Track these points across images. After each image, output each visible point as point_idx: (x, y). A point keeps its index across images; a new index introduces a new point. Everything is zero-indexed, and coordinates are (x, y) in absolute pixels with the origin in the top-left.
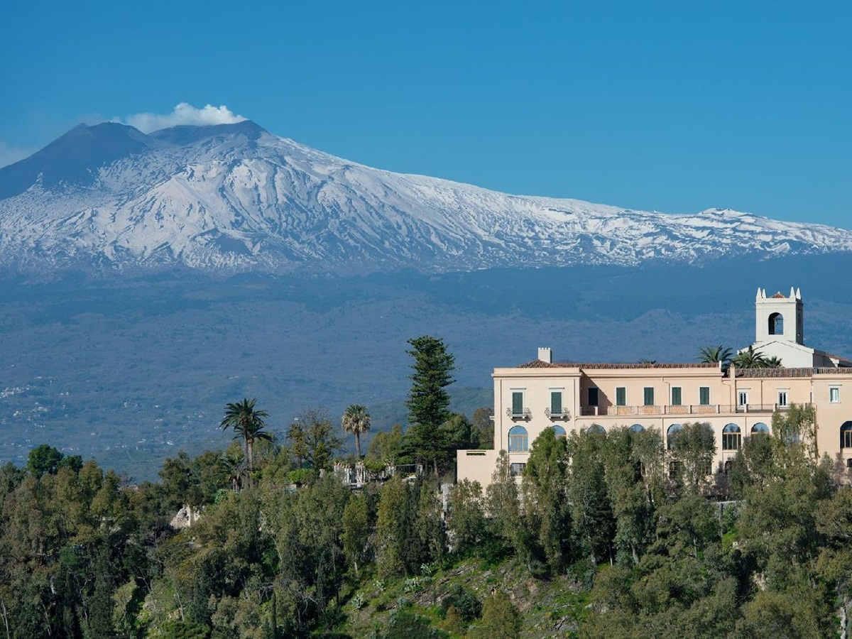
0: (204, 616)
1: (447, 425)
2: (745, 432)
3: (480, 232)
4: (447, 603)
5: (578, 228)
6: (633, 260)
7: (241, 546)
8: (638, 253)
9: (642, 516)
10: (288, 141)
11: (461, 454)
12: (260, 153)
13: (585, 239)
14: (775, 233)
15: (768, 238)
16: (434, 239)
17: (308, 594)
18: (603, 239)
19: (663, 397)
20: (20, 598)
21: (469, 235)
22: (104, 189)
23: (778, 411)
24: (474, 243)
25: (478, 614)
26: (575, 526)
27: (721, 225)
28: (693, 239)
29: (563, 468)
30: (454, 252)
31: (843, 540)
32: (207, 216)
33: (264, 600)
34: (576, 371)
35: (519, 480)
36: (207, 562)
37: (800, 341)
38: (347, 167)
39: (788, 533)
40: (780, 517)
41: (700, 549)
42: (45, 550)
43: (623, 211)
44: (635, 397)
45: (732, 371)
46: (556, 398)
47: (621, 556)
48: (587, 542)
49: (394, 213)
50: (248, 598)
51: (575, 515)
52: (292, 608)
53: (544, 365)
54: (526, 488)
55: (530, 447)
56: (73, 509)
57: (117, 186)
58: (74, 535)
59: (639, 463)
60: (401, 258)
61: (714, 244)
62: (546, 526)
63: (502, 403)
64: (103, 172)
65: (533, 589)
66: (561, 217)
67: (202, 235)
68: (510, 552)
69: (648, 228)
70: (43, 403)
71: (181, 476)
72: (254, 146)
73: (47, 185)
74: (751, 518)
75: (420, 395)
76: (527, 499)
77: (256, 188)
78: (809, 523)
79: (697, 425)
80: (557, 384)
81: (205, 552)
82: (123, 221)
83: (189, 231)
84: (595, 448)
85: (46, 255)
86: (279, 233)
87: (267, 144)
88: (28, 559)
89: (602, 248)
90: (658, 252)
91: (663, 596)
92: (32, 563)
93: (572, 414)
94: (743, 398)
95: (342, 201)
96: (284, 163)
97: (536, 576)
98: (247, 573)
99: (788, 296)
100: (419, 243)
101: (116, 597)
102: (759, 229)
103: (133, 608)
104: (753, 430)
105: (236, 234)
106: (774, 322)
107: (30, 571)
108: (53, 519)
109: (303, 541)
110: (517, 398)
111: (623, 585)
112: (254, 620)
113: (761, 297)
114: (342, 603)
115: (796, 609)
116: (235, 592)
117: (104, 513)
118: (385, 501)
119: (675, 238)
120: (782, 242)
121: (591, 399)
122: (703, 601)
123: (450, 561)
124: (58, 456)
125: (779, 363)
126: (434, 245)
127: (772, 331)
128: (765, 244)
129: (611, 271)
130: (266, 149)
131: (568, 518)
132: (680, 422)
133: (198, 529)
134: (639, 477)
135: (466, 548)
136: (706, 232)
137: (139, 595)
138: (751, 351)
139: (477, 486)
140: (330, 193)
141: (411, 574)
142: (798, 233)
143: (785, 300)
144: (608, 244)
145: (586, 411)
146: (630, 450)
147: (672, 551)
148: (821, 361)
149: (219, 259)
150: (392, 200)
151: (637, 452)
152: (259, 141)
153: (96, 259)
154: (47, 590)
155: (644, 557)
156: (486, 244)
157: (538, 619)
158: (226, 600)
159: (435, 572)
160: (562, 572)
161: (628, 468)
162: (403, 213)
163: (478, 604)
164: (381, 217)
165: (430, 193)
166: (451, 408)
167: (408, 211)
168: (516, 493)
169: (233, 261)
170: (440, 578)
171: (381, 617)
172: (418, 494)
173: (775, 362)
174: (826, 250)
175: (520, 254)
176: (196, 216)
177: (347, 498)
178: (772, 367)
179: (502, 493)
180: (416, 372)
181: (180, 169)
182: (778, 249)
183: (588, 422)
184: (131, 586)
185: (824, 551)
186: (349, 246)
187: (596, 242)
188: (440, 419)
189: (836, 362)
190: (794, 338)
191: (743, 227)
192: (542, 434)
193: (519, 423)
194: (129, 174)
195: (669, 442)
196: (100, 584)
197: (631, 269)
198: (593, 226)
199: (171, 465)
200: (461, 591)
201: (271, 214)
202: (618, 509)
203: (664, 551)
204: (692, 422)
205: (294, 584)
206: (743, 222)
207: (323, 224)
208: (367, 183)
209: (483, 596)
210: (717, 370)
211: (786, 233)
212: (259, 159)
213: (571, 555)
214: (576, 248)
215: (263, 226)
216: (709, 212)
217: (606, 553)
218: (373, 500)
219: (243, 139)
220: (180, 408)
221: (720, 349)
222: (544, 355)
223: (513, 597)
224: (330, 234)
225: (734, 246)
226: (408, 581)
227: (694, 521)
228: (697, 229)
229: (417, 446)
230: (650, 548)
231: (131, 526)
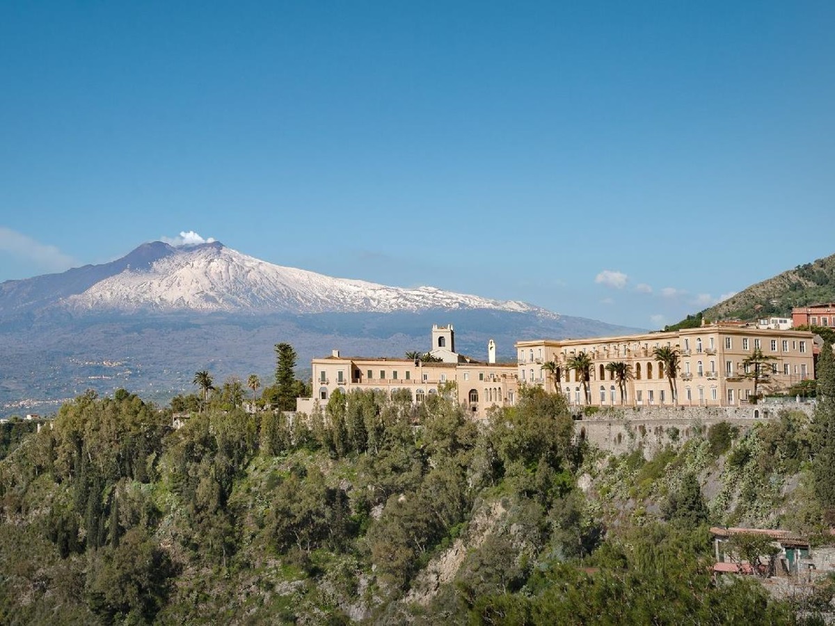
0: (185, 471)
1: (294, 385)
2: (426, 393)
3: (319, 295)
4: (292, 469)
5: (363, 295)
6: (388, 310)
7: (201, 439)
8: (391, 306)
9: (379, 431)
10: (234, 251)
11: (299, 400)
12: (222, 256)
13: (367, 300)
14: (452, 298)
15: (448, 301)
16: (299, 297)
17: (230, 463)
18: (374, 300)
19: (389, 376)
20: (107, 458)
21: (314, 296)
22: (155, 272)
23: (441, 383)
24: (316, 300)
25: (306, 475)
26: (349, 436)
27: (428, 294)
28: (415, 300)
29: (343, 407)
30: (308, 304)
31: (469, 446)
32: (199, 285)
33: (211, 464)
34: (350, 361)
35: (324, 413)
36: (187, 445)
37: (453, 351)
38: (260, 263)
39: (445, 442)
40: (441, 433)
41: (406, 448)
42: (118, 437)
43: (383, 286)
44: (376, 375)
45: (420, 363)
46: (341, 374)
47: (370, 450)
48: (355, 443)
49: (281, 285)
50: (205, 464)
51: (349, 430)
52: (224, 469)
53: (336, 358)
54: (327, 416)
55: (329, 397)
56: (129, 418)
57: (161, 271)
58: (130, 431)
59: (378, 406)
60: (284, 306)
61: (424, 303)
62: (336, 434)
63: (316, 376)
64: (154, 263)
65: (330, 464)
66: (356, 289)
67: (197, 293)
68: (320, 446)
69: (395, 294)
70: (130, 369)
71: (180, 405)
72: (219, 253)
73: (132, 270)
74: (428, 435)
75: (280, 371)
76: (328, 422)
77: (221, 272)
78: (455, 437)
79: (404, 390)
80: (340, 368)
81: (184, 441)
82: (163, 287)
83: (192, 292)
84: (358, 399)
85: (131, 302)
86: (231, 294)
87: (225, 252)
88: (110, 441)
89: (374, 304)
90: (399, 306)
91: (389, 470)
92: (112, 443)
93: (348, 381)
94: (425, 377)
95: (258, 279)
96: (232, 260)
97: (332, 458)
98: (203, 452)
99: (446, 328)
100: (293, 300)
101: (147, 460)
102: (445, 297)
103: (155, 464)
104: (430, 392)
105: (212, 294)
106: (441, 341)
107: (112, 447)
108: (121, 423)
109: (228, 438)
110: (323, 374)
111: (371, 464)
112: (206, 473)
113: (435, 328)
114: (245, 467)
115: (448, 478)
116: (198, 460)
117: (142, 421)
118: (264, 421)
119: (407, 300)
120: (455, 303)
121: (356, 375)
122: (406, 473)
123: (293, 450)
124: (127, 394)
125: (442, 360)
126: (298, 300)
127: (440, 345)
128: (447, 304)
129: (378, 315)
130: (225, 255)
131: (346, 431)
132: (397, 387)
133: (182, 430)
134: (378, 413)
135: (300, 445)
136: (421, 298)
137: (157, 459)
138: (429, 355)
139: (305, 415)
140: (252, 276)
141: (276, 455)
142: (462, 299)
143: (445, 330)
144: (376, 302)
145: (354, 381)
146: (373, 400)
147: (393, 449)
148: (462, 359)
149: (205, 306)
150: (280, 279)
151: (376, 401)
152: (221, 251)
153: (152, 304)
154: (119, 455)
155: (380, 451)
156: (322, 300)
157: (332, 479)
158: (194, 464)
159: (286, 455)
160: (344, 456)
161: (373, 408)
162: (285, 285)
163: (306, 470)
164: (275, 287)
165: (297, 276)
166: (295, 378)
167: (287, 285)
168: (322, 419)
169: (210, 306)
170: (289, 458)
171: (263, 475)
172: (279, 418)
173: (440, 360)
174: (475, 307)
175: (337, 306)
176: (194, 285)
177: (247, 418)
178: (438, 362)
179: (317, 418)
180: (279, 360)
181: (187, 263)
182: (453, 306)
183: (355, 386)
184: (154, 456)
185: (461, 451)
186: (261, 300)
187: (371, 301)
188: (291, 382)
189: (468, 360)
190: (451, 350)
191: (437, 295)
192: (334, 391)
193: (324, 385)
194: (166, 265)
195: (391, 397)
196: (141, 454)
197: (387, 314)
198: (370, 293)
199: (176, 400)
200: (298, 465)
201: (226, 284)
202: (369, 428)
203: (388, 449)
204: (402, 387)
205: (224, 458)
206: (437, 293)
207: (250, 290)
208: (268, 271)
209: (308, 467)
210: (414, 363)
211: (457, 299)
212: (222, 259)
213: (348, 450)
214: (362, 303)
215: (224, 290)
216: (422, 288)
217: (363, 449)
218: (258, 420)
219: (215, 250)
220: (188, 373)
221: (415, 353)
222: (335, 354)
223: (321, 468)
224: (253, 295)
225: (434, 305)
226: (275, 459)
227: (403, 435)
228: (417, 295)
229: (280, 395)
230: (383, 447)
231: (154, 427)
